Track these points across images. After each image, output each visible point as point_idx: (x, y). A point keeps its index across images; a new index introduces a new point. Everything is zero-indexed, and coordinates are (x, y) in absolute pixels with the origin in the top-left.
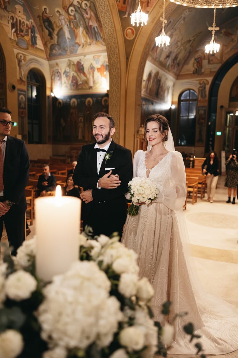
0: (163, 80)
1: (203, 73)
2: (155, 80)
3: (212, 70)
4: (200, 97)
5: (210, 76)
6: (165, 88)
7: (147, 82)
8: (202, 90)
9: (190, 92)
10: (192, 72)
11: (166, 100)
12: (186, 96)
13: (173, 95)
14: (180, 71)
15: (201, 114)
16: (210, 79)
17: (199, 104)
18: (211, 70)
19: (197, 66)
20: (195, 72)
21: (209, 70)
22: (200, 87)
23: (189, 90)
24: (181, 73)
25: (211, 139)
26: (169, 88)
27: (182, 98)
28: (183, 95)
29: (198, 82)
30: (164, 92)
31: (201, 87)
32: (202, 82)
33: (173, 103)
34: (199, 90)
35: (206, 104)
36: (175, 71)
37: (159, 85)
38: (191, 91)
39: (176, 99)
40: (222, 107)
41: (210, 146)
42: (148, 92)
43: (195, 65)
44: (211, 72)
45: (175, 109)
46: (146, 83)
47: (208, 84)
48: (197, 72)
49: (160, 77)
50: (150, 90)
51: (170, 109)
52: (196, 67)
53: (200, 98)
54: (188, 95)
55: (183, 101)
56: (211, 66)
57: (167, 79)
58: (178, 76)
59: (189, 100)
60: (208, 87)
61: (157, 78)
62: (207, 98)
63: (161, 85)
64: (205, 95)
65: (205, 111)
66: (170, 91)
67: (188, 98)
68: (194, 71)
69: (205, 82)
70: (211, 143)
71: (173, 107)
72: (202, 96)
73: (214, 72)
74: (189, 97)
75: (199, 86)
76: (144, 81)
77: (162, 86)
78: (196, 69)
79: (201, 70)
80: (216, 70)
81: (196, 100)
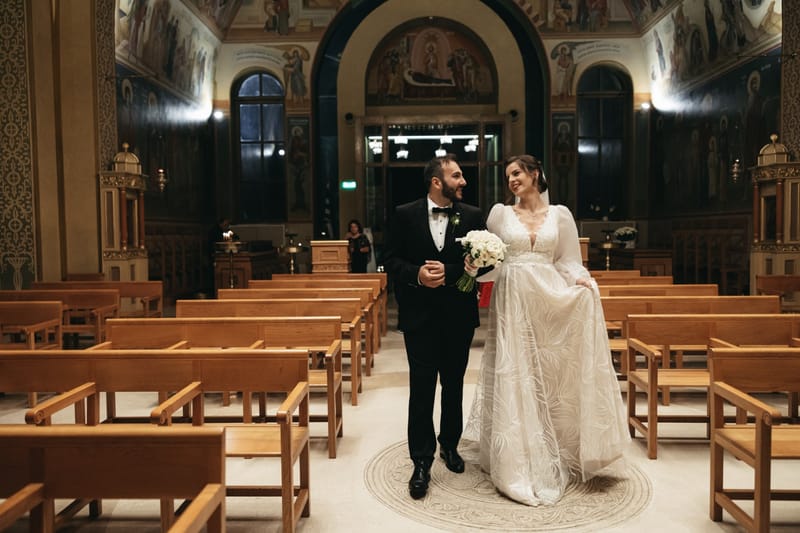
0: (184, 29)
1: (293, 29)
2: (161, 22)
3: (315, 25)
4: (289, 90)
5: (310, 40)
6: (191, 56)
7: (134, 22)
8: (293, 75)
9: (261, 77)
10: (263, 26)
11: (196, 92)
12: (250, 89)
13: (215, 83)
14: (231, 20)
15: (297, 137)
16: (312, 47)
17: (289, 111)
18: (312, 23)
19: (276, 10)
20: (271, 25)
21: (308, 23)
22: (286, 66)
23: (260, 72)
24: (233, 26)
25: (327, 201)
26: (204, 59)
27: (241, 95)
28: (244, 85)
29: (281, 53)
30: (190, 68)
31: (292, 66)
32: (291, 53)
33: (215, 105)
34: (285, 72)
35: (307, 111)
36: (217, 14)
37: (174, 43)
38: (264, 76)
39: (225, 95)
40: (349, 117)
41: (327, 219)
42: (139, 53)
43: (270, 6)
44: (313, 29)
45: (225, 121)
46: (130, 21)
47: (308, 59)
48: (278, 26)
49: (173, 18)
50: (146, 49)
51: (211, 120)
52: (273, 13)
53: (289, 96)
54: (258, 85)
55: (244, 100)
56: (310, 14)
57: (194, 30)
58: (227, 33)
59: (261, 100)
60: (308, 67)
61: (164, 19)
62: (308, 96)
63: (180, 45)
64: (304, 88)
65: (306, 128)
66: (208, 72)
67: (258, 93)
68: (267, 23)
69: (300, 53)
70: (327, 212)
71: (219, 115)
72: (294, 90)
73: (320, 28)
74: (261, 93)
75: (285, 62)
76: (122, 14)
77: (183, 47)
78: (274, 17)
79: (287, 23)
80: (326, 24)
81: (280, 100)
